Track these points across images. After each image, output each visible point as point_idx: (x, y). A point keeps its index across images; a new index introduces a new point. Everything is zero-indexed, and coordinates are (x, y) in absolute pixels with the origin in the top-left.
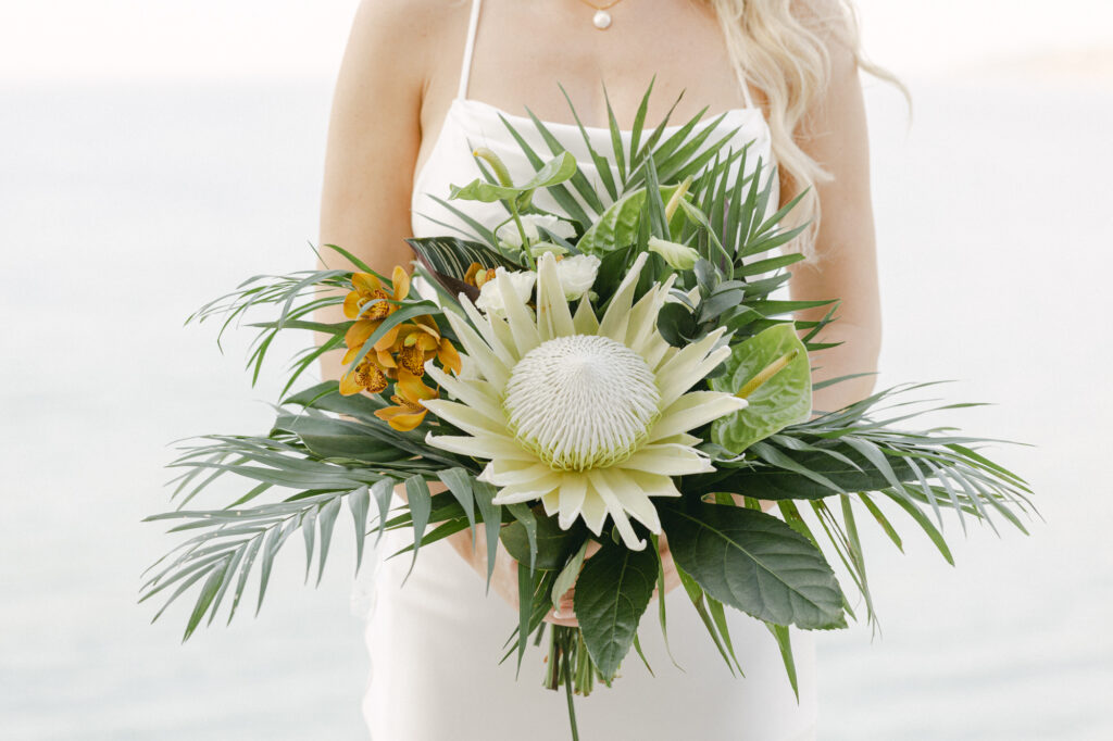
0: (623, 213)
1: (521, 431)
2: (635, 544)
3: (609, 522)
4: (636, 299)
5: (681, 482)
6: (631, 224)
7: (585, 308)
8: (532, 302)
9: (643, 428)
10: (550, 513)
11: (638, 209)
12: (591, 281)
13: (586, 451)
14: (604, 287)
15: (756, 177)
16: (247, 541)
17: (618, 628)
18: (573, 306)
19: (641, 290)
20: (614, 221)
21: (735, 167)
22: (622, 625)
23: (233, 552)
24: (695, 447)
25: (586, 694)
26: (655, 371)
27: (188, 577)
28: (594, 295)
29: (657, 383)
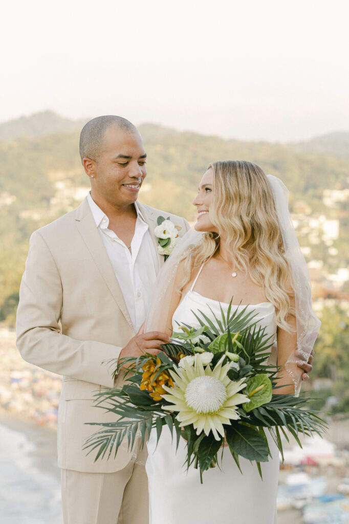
0: (221, 339)
1: (188, 404)
2: (218, 439)
3: (211, 432)
4: (223, 365)
5: (231, 421)
6: (223, 342)
7: (208, 368)
8: (194, 365)
9: (222, 405)
10: (195, 428)
11: (225, 338)
12: (210, 360)
13: (206, 410)
14: (214, 362)
15: (259, 332)
16: (112, 435)
17: (208, 458)
18: (205, 367)
19: (224, 364)
20: (219, 341)
21: (252, 329)
22: (209, 457)
23: (108, 438)
24: (236, 410)
25: (207, 470)
26: (226, 387)
27: (97, 444)
28: (211, 364)
29: (227, 391)
